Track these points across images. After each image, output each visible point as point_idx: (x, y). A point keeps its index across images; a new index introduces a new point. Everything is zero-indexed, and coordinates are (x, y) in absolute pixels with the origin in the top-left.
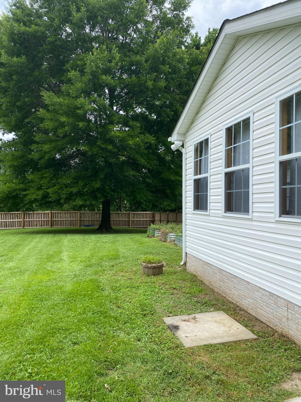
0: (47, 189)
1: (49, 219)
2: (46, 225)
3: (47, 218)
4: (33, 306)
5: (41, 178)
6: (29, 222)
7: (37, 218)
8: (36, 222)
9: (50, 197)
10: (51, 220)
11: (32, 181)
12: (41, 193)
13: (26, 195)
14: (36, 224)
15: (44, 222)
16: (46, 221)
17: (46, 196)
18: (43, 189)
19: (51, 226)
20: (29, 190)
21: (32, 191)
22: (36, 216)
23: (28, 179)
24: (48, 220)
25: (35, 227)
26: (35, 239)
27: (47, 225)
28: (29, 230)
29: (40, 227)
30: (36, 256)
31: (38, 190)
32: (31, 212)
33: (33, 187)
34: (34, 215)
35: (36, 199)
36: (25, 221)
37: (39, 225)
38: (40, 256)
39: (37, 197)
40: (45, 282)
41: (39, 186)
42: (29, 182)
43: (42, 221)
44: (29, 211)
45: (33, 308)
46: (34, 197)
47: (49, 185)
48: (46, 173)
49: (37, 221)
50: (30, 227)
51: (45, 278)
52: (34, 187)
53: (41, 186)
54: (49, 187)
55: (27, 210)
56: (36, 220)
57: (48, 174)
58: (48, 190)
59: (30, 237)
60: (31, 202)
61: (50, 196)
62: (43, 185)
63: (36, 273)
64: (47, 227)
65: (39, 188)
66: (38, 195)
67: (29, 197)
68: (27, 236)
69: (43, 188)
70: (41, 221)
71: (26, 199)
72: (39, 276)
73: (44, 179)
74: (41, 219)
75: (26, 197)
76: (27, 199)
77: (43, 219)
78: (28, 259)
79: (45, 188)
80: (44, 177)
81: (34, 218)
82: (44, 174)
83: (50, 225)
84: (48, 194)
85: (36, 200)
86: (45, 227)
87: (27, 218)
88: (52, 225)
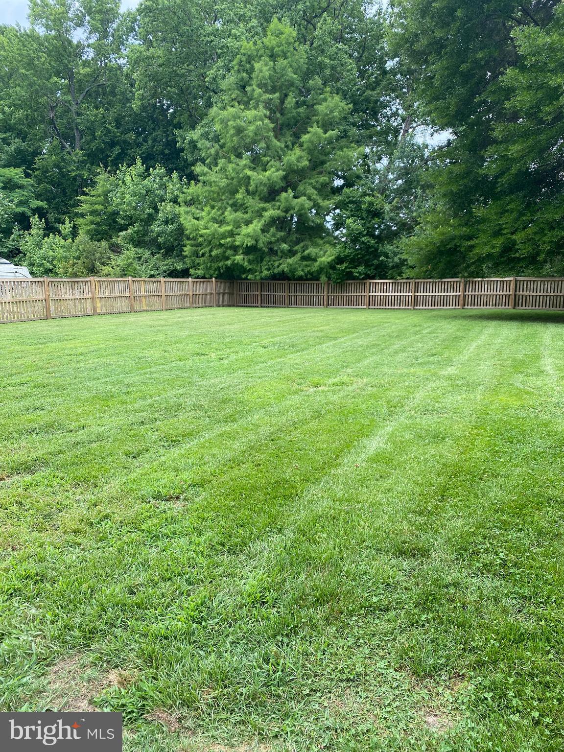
0: (512, 234)
1: (511, 293)
2: (504, 304)
3: (508, 291)
4: (497, 449)
5: (502, 213)
6: (473, 297)
7: (489, 291)
8: (485, 298)
9: (517, 251)
10: (515, 295)
11: (483, 220)
12: (499, 242)
13: (472, 247)
14: (485, 301)
15: (501, 297)
16: (504, 296)
17: (509, 248)
18: (505, 234)
19: (515, 306)
20: (477, 238)
21: (483, 238)
22: (486, 286)
23: (475, 216)
24: (509, 295)
25: (485, 307)
26: (486, 329)
27: (507, 304)
28: (474, 312)
29: (494, 307)
30: (493, 360)
31: (494, 237)
32: (479, 279)
33: (484, 232)
34: (483, 285)
35: (489, 254)
36: (467, 296)
37: (491, 303)
38: (498, 360)
39: (493, 251)
40: (515, 410)
41: (497, 228)
42: (478, 222)
43: (498, 297)
44: (475, 278)
45: (496, 452)
46: (486, 250)
47: (516, 226)
48: (511, 201)
49: (488, 296)
50: (476, 307)
51: (515, 403)
52: (487, 231)
53: (501, 229)
54: (516, 230)
55: (471, 275)
56: (486, 293)
57: (514, 204)
58: (514, 237)
59: (477, 326)
60: (481, 260)
61: (517, 247)
62: (504, 226)
63: (495, 391)
64: (507, 307)
65: (497, 233)
66: (494, 247)
67: (476, 251)
68: (471, 323)
69: (505, 232)
70: (495, 297)
71: (471, 254)
72: (503, 398)
73: (507, 214)
74: (495, 293)
75: (471, 251)
76: (474, 254)
77: (498, 293)
78: (479, 365)
79: (507, 233)
80: (507, 211)
81: (483, 290)
82: (507, 205)
83: (513, 304)
84: (514, 243)
85: (489, 256)
86: (503, 307)
87: (470, 289)
88: (517, 305)
